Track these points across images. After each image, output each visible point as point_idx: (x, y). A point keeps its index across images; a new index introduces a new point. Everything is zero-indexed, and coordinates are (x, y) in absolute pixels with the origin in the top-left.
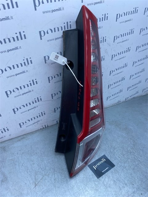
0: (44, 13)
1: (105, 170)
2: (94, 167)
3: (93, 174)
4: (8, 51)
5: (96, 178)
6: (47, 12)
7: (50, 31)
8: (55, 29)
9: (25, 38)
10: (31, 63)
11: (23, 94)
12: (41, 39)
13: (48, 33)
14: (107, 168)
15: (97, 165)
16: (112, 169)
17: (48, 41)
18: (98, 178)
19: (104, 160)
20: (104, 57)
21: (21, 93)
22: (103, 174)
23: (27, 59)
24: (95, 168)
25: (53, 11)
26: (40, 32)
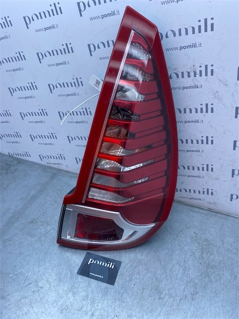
0: (91, 19)
1: (96, 275)
2: (91, 260)
3: (80, 265)
4: (58, 64)
5: (76, 271)
6: (95, 18)
7: (101, 46)
8: (108, 42)
9: (73, 52)
10: (82, 85)
11: (77, 122)
12: (91, 55)
13: (99, 48)
14: (100, 276)
15: (97, 262)
16: (104, 284)
17: (101, 59)
18: (78, 273)
19: (111, 266)
20: (212, 106)
21: (75, 120)
22: (88, 275)
23: (77, 79)
24: (90, 262)
25: (104, 16)
26: (89, 46)
